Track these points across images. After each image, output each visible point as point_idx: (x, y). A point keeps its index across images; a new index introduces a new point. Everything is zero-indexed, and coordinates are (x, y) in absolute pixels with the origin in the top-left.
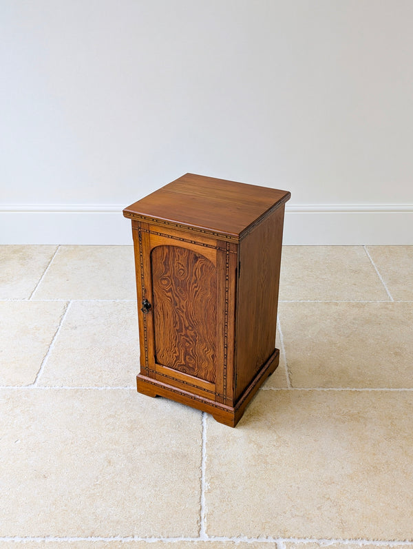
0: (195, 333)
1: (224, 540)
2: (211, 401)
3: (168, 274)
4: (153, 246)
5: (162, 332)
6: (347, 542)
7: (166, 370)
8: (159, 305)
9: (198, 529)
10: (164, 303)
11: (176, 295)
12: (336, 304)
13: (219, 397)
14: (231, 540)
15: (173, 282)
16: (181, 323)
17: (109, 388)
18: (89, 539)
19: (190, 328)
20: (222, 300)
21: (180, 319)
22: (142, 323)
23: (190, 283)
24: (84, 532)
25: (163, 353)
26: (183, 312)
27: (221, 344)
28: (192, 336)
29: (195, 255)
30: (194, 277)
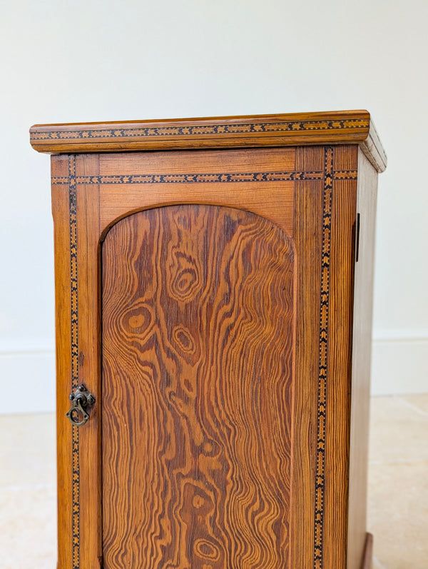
0: (222, 460)
3: (149, 294)
4: (108, 218)
5: (123, 479)
8: (119, 394)
10: (132, 386)
11: (168, 351)
15: (162, 316)
16: (181, 439)
19: (208, 448)
21: (178, 428)
22: (66, 460)
23: (210, 306)
25: (125, 540)
26: (187, 400)
27: (307, 480)
28: (213, 474)
29: (228, 218)
30: (223, 288)
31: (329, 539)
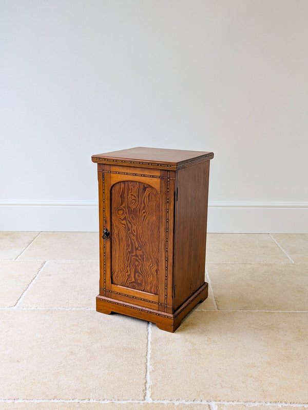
0: (143, 252)
1: (165, 402)
2: (155, 311)
3: (124, 205)
4: (113, 183)
5: (117, 256)
6: (268, 404)
7: (120, 288)
8: (116, 232)
9: (143, 395)
10: (119, 230)
11: (129, 221)
12: (251, 264)
13: (161, 306)
14: (171, 402)
15: (127, 211)
16: (132, 246)
17: (74, 309)
18: (52, 401)
19: (139, 249)
20: (164, 221)
21: (132, 243)
22: (102, 250)
23: (140, 210)
24: (48, 396)
25: (117, 274)
26: (134, 235)
27: (163, 258)
28: (141, 256)
29: (144, 186)
30: (143, 205)
31: (169, 274)
